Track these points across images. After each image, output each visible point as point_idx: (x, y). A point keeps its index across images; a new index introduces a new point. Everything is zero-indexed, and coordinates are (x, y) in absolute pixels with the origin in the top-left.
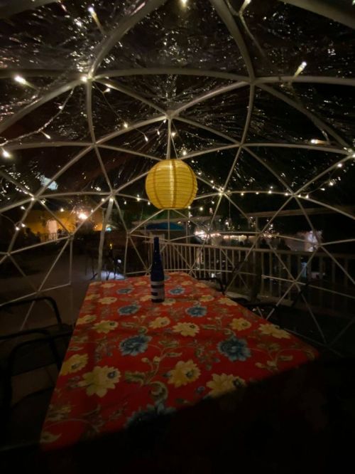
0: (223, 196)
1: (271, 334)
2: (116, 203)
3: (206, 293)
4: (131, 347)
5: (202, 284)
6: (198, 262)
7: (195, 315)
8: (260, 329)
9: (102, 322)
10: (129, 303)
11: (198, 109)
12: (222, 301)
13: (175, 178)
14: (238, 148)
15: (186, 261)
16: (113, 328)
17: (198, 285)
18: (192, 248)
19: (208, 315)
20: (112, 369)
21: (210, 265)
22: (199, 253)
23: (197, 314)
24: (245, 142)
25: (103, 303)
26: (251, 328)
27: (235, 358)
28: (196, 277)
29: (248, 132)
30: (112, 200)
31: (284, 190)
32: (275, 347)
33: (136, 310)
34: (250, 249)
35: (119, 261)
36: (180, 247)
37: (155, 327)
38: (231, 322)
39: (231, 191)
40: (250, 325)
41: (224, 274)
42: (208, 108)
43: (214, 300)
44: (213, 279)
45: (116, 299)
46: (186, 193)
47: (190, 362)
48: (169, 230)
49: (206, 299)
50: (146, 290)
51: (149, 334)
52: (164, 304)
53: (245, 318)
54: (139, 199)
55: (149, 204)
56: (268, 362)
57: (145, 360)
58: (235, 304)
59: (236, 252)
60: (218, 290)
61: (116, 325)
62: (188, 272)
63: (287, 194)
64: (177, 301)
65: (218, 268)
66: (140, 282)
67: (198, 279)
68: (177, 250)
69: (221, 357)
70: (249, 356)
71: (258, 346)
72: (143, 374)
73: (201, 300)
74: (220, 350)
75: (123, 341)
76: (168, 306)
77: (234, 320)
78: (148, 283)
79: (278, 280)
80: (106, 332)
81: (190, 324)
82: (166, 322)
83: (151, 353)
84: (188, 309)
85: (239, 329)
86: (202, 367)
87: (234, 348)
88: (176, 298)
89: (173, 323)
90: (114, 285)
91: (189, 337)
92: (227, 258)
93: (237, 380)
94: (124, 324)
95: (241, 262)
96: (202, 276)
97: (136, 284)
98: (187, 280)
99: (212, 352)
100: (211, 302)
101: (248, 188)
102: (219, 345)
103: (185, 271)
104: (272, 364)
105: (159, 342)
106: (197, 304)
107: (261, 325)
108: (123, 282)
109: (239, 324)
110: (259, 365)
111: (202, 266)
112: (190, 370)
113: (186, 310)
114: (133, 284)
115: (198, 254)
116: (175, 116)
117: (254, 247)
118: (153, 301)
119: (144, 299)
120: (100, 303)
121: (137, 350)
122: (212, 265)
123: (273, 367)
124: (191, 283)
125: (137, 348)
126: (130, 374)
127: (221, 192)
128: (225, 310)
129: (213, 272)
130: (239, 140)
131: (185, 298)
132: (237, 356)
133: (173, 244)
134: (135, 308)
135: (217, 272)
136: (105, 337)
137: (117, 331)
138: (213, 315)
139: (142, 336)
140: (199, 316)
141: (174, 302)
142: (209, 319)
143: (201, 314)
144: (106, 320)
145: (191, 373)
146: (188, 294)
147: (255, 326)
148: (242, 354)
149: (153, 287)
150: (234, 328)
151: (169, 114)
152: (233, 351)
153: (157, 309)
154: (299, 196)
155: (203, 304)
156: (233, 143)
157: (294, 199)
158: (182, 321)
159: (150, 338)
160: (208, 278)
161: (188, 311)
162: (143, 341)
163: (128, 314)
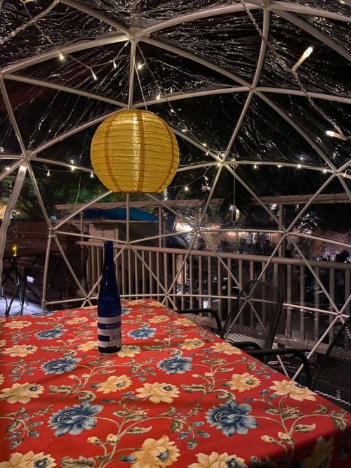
0: (224, 169)
1: (289, 394)
2: (32, 173)
3: (191, 336)
4: (70, 422)
5: (185, 321)
6: (180, 281)
7: (173, 371)
8: (272, 388)
9: (15, 386)
10: (60, 354)
11: (182, 31)
12: (218, 347)
13: (143, 144)
14: (247, 93)
15: (157, 279)
16: (35, 395)
17: (178, 322)
18: (170, 255)
19: (194, 370)
20: (41, 456)
21: (200, 288)
22: (180, 265)
23: (176, 369)
24: (259, 85)
25: (13, 355)
26: (259, 388)
27: (232, 430)
28: (175, 308)
29: (263, 71)
30: (23, 169)
31: (321, 163)
32: (292, 412)
33: (73, 366)
34: (269, 259)
35: (30, 279)
36: (147, 252)
37: (107, 391)
38: (230, 378)
39: (237, 159)
40: (258, 382)
41: (224, 301)
42: (197, 31)
43: (204, 347)
44: (205, 312)
45: (35, 349)
46: (160, 169)
47: (165, 439)
48: (127, 222)
49: (191, 345)
50: (88, 333)
51: (96, 402)
52: (121, 354)
53: (251, 372)
54: (73, 168)
55: (92, 176)
56: (280, 434)
57: (92, 440)
58: (238, 352)
59: (246, 263)
60: (212, 330)
61: (41, 390)
62: (162, 298)
63: (325, 171)
64: (143, 350)
65: (214, 292)
66: (76, 318)
67: (180, 312)
68: (142, 259)
69: (212, 430)
70: (254, 427)
71: (267, 412)
72: (91, 459)
73: (184, 348)
74: (210, 421)
75: (55, 414)
76: (127, 359)
77: (235, 376)
78: (91, 320)
79: (314, 312)
80: (24, 402)
81: (165, 385)
82: (124, 383)
83: (102, 430)
84: (161, 362)
85: (241, 389)
86: (182, 446)
87: (230, 416)
88: (141, 344)
89: (137, 384)
90: (30, 323)
91: (163, 404)
92: (230, 274)
93: (233, 459)
94: (55, 389)
95: (254, 282)
96: (186, 307)
97: (70, 322)
98: (159, 314)
99: (198, 424)
100: (199, 350)
101: (265, 157)
102: (209, 413)
103: (155, 298)
104: (285, 436)
105: (115, 413)
106: (177, 354)
107: (275, 382)
108: (46, 319)
109: (242, 382)
110: (266, 438)
111: (186, 289)
112: (163, 450)
113: (158, 365)
114: (62, 322)
115: (179, 268)
116: (143, 37)
117: (276, 255)
118: (101, 350)
119: (84, 348)
120: (8, 356)
121: (80, 426)
122: (205, 287)
123: (285, 441)
124: (168, 319)
125: (79, 424)
126: (71, 460)
127: (221, 161)
128: (221, 362)
129: (207, 299)
130: (250, 81)
131: (156, 344)
132: (236, 427)
133: (135, 248)
134: (71, 362)
135: (212, 299)
136: (23, 410)
137: (43, 399)
138: (201, 371)
139: (87, 405)
140: (180, 372)
141: (138, 351)
142: (196, 376)
143: (181, 369)
144: (21, 382)
145: (165, 455)
146: (161, 337)
147: (266, 384)
148: (242, 425)
149: (101, 326)
150: (233, 388)
151: (132, 34)
152: (230, 421)
153: (108, 363)
154: (345, 175)
155: (186, 353)
156: (239, 85)
157: (336, 178)
158: (151, 380)
159: (100, 408)
160: (197, 310)
161: (162, 366)
162: (88, 413)
163: (60, 372)
